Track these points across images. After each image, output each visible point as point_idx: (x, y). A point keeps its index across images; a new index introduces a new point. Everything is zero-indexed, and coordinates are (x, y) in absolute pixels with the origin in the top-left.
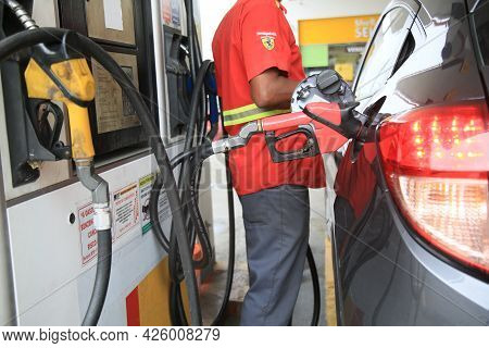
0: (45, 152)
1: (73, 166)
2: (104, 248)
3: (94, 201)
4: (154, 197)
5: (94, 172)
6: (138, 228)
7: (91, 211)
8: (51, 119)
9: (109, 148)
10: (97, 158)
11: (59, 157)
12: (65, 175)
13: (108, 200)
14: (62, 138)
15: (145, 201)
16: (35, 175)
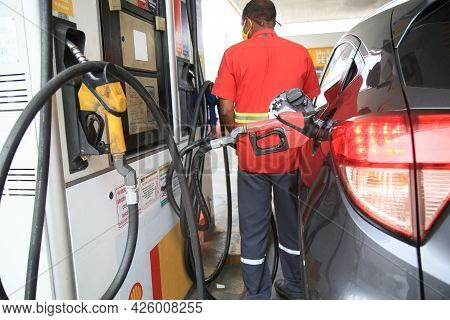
0: (92, 149)
1: (111, 159)
2: (133, 217)
3: (126, 184)
4: (169, 179)
5: (125, 163)
6: (158, 202)
7: (124, 191)
8: (96, 125)
9: (136, 145)
10: (128, 153)
11: (101, 152)
12: (106, 165)
13: (136, 182)
14: (104, 138)
15: (163, 183)
16: (85, 165)
